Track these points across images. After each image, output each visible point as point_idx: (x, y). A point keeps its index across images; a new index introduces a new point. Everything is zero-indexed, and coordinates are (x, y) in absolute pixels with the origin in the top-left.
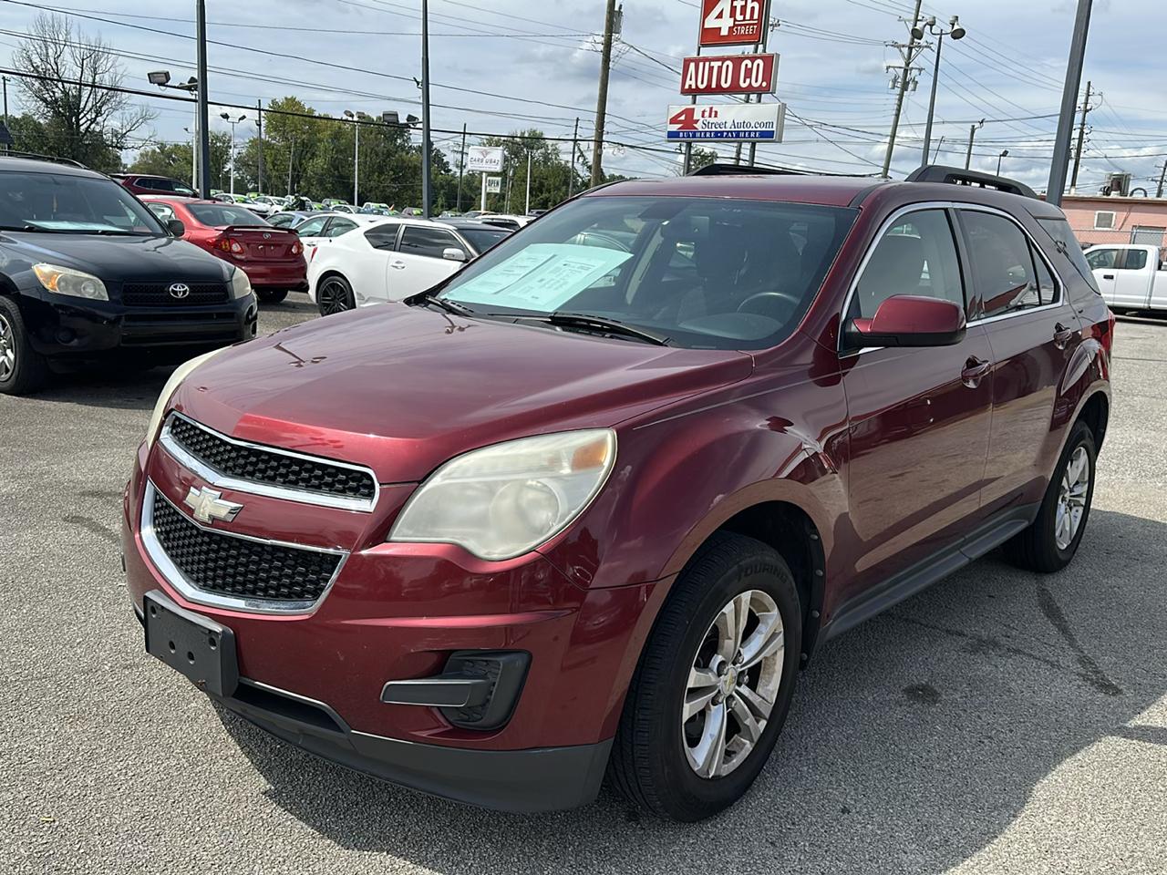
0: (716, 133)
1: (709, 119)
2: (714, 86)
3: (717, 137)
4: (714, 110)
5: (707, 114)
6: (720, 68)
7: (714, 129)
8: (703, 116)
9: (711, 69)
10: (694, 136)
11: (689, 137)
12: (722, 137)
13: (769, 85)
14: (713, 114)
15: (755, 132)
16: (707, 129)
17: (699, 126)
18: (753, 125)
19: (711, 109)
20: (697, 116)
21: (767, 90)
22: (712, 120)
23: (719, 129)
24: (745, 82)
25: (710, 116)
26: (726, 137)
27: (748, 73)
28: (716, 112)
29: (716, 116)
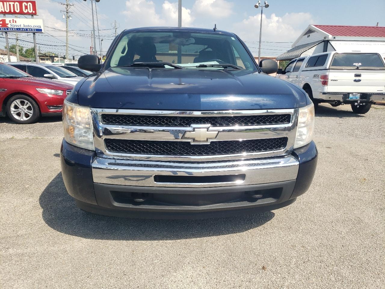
0: (17, 29)
1: (13, 24)
2: (12, 11)
3: (18, 30)
4: (14, 20)
5: (12, 22)
6: (14, 5)
7: (16, 27)
8: (10, 22)
9: (10, 5)
10: (8, 29)
11: (5, 30)
12: (20, 30)
13: (36, 12)
14: (14, 22)
15: (34, 29)
16: (13, 27)
17: (9, 26)
18: (32, 26)
19: (13, 20)
20: (7, 22)
21: (35, 14)
22: (14, 24)
23: (18, 28)
24: (25, 10)
25: (13, 22)
26: (22, 30)
27: (26, 7)
28: (16, 21)
29: (16, 22)
